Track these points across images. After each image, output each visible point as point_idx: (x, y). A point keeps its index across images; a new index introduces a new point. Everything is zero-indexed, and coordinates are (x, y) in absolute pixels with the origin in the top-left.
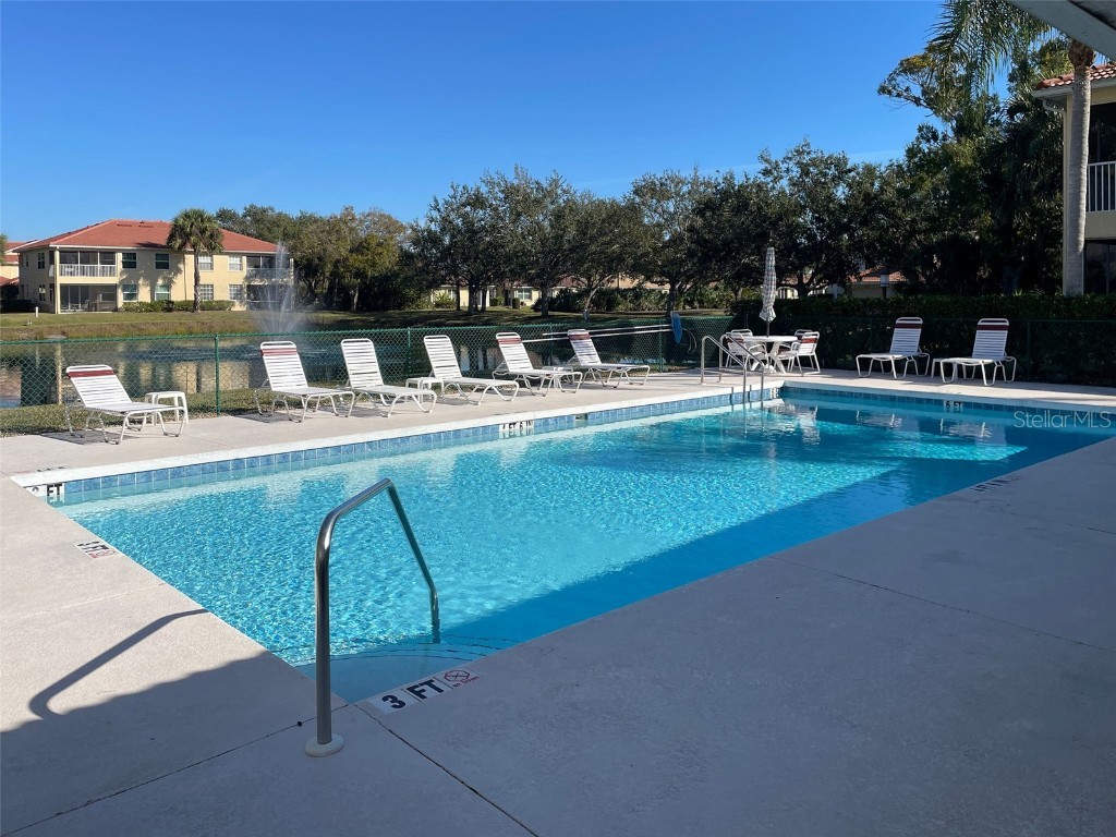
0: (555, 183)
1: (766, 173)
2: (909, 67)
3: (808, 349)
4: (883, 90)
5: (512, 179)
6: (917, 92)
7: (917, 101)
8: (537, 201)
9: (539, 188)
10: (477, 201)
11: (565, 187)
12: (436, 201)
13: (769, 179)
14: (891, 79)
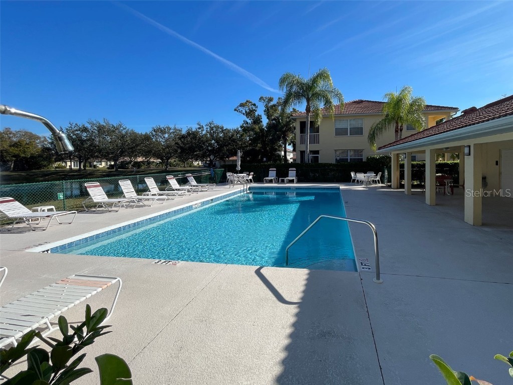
0: (120, 126)
1: (199, 128)
2: (242, 105)
3: (251, 177)
4: (235, 110)
5: (102, 123)
6: (244, 112)
7: (244, 114)
8: (114, 131)
9: (113, 127)
10: (85, 130)
11: (124, 127)
12: (61, 128)
13: (200, 130)
14: (238, 107)
